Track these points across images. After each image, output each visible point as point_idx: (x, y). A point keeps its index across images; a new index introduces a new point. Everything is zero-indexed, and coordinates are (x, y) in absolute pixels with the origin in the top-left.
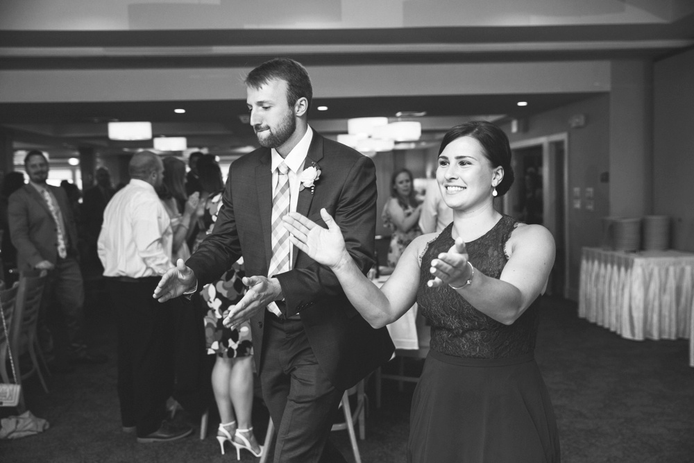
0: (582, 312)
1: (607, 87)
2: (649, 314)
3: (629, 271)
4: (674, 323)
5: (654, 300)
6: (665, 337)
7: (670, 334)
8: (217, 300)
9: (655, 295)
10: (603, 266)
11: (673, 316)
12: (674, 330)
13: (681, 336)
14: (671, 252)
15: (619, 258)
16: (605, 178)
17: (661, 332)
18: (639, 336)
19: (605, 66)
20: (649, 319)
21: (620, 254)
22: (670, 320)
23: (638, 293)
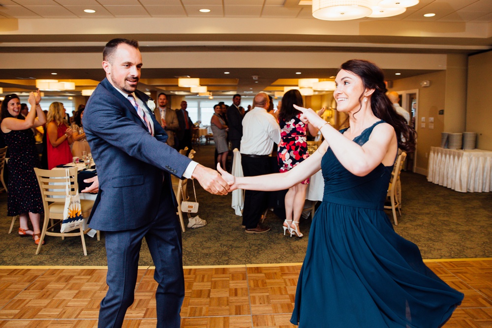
0: (430, 179)
1: (445, 68)
2: (469, 180)
3: (460, 158)
4: (481, 185)
5: (472, 172)
6: (477, 191)
7: (478, 190)
8: (290, 160)
9: (472, 169)
10: (444, 156)
11: (481, 181)
12: (480, 188)
13: (483, 191)
14: (477, 150)
15: (454, 152)
16: (442, 112)
17: (474, 189)
18: (464, 191)
19: (444, 57)
20: (469, 182)
21: (453, 150)
22: (479, 183)
23: (465, 169)
